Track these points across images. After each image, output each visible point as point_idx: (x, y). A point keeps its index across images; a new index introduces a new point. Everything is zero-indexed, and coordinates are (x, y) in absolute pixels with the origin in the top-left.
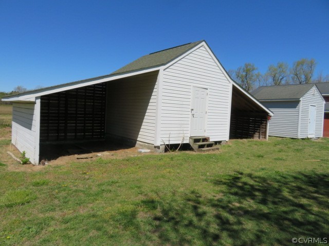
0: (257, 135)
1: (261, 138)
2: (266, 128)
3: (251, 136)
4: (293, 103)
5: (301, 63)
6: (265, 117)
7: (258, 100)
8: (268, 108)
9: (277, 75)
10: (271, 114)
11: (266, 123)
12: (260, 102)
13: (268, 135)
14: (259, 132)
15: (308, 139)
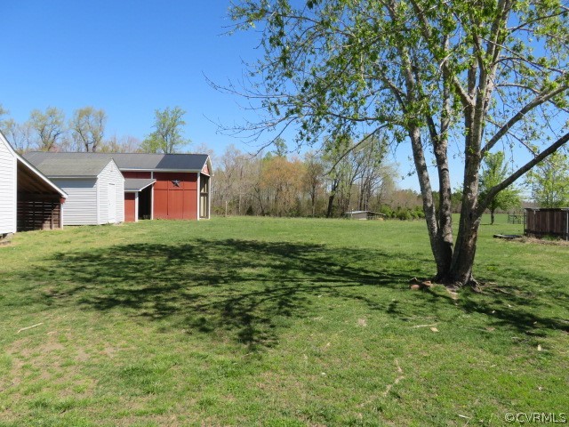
0: (47, 224)
1: (53, 228)
2: (59, 215)
3: (40, 227)
4: (89, 181)
5: (85, 113)
6: (56, 200)
7: (46, 177)
8: (60, 188)
9: (47, 128)
10: (65, 196)
11: (59, 208)
12: (51, 180)
13: (62, 224)
14: (50, 220)
15: (109, 224)
